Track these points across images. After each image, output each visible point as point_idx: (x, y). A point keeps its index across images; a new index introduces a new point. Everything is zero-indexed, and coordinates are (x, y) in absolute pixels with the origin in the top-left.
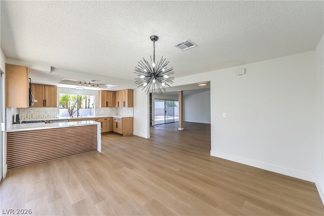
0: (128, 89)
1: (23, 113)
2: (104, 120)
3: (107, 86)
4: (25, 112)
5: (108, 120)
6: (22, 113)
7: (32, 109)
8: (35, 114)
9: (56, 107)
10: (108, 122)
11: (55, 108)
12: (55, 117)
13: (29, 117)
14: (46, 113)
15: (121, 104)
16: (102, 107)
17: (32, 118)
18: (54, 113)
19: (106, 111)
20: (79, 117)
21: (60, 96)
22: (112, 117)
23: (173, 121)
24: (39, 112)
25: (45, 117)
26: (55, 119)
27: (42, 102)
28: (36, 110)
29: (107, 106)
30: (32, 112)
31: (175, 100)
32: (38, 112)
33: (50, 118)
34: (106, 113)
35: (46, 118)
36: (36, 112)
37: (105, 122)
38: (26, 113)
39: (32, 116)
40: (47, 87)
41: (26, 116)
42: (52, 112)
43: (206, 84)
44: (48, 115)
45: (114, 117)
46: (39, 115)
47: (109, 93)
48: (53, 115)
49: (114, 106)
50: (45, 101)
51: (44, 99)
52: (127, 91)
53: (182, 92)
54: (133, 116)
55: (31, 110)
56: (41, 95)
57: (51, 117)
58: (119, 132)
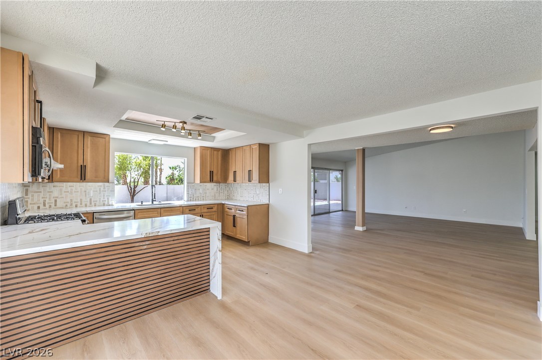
0: (259, 144)
1: (36, 195)
2: (206, 210)
3: (214, 137)
4: (41, 192)
5: (215, 209)
6: (33, 196)
7: (57, 186)
8: (63, 197)
9: (108, 182)
10: (213, 213)
11: (107, 184)
12: (106, 203)
13: (48, 203)
14: (86, 196)
15: (241, 175)
16: (201, 182)
17: (55, 206)
18: (104, 196)
19: (208, 191)
20: (154, 203)
21: (116, 157)
22: (223, 203)
23: (328, 211)
24: (71, 193)
25: (83, 204)
26: (106, 208)
27: (78, 171)
28: (64, 189)
29: (211, 180)
30: (56, 193)
31: (331, 170)
32: (68, 192)
33: (95, 206)
34: (210, 194)
35: (86, 206)
36: (65, 192)
37: (209, 214)
38: (42, 195)
39: (56, 201)
40: (89, 137)
41: (42, 201)
42: (100, 193)
43: (452, 127)
44: (91, 199)
45: (226, 203)
46: (71, 200)
47: (215, 152)
48: (102, 199)
49: (225, 179)
50: (83, 169)
51: (81, 163)
52: (257, 147)
53: (364, 150)
54: (267, 202)
55: (53, 189)
56: (76, 155)
57: (97, 203)
58: (238, 236)
